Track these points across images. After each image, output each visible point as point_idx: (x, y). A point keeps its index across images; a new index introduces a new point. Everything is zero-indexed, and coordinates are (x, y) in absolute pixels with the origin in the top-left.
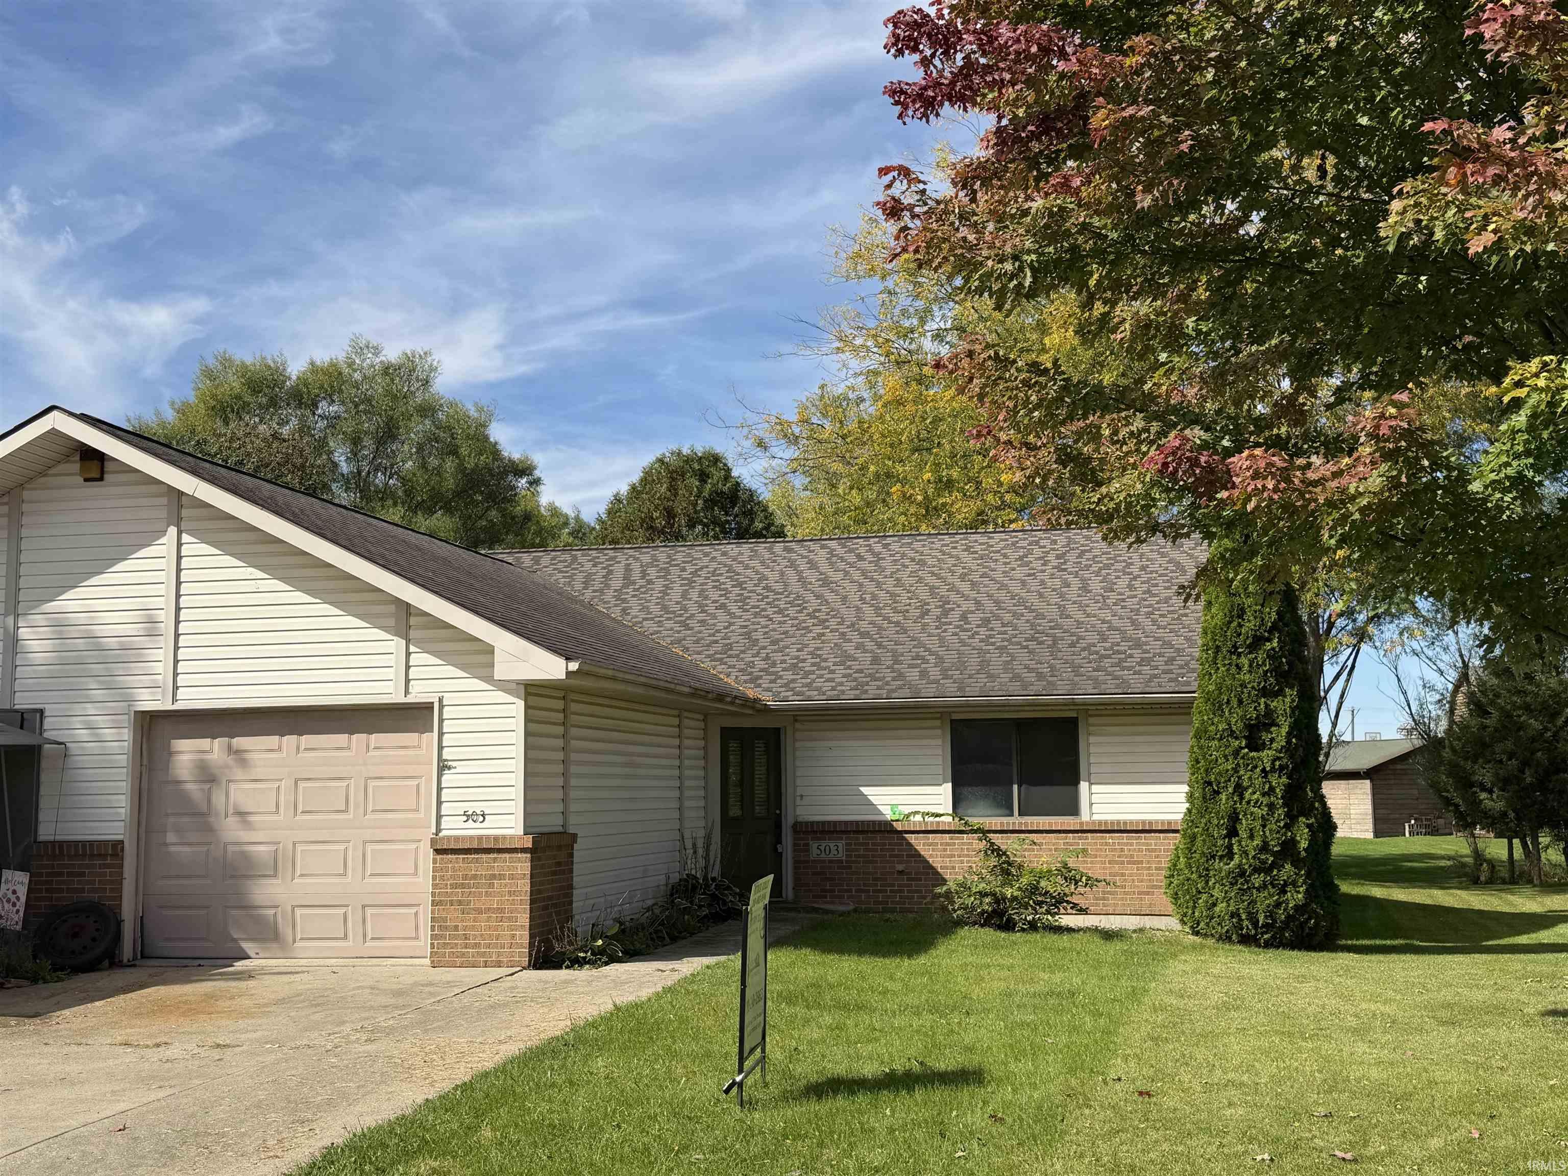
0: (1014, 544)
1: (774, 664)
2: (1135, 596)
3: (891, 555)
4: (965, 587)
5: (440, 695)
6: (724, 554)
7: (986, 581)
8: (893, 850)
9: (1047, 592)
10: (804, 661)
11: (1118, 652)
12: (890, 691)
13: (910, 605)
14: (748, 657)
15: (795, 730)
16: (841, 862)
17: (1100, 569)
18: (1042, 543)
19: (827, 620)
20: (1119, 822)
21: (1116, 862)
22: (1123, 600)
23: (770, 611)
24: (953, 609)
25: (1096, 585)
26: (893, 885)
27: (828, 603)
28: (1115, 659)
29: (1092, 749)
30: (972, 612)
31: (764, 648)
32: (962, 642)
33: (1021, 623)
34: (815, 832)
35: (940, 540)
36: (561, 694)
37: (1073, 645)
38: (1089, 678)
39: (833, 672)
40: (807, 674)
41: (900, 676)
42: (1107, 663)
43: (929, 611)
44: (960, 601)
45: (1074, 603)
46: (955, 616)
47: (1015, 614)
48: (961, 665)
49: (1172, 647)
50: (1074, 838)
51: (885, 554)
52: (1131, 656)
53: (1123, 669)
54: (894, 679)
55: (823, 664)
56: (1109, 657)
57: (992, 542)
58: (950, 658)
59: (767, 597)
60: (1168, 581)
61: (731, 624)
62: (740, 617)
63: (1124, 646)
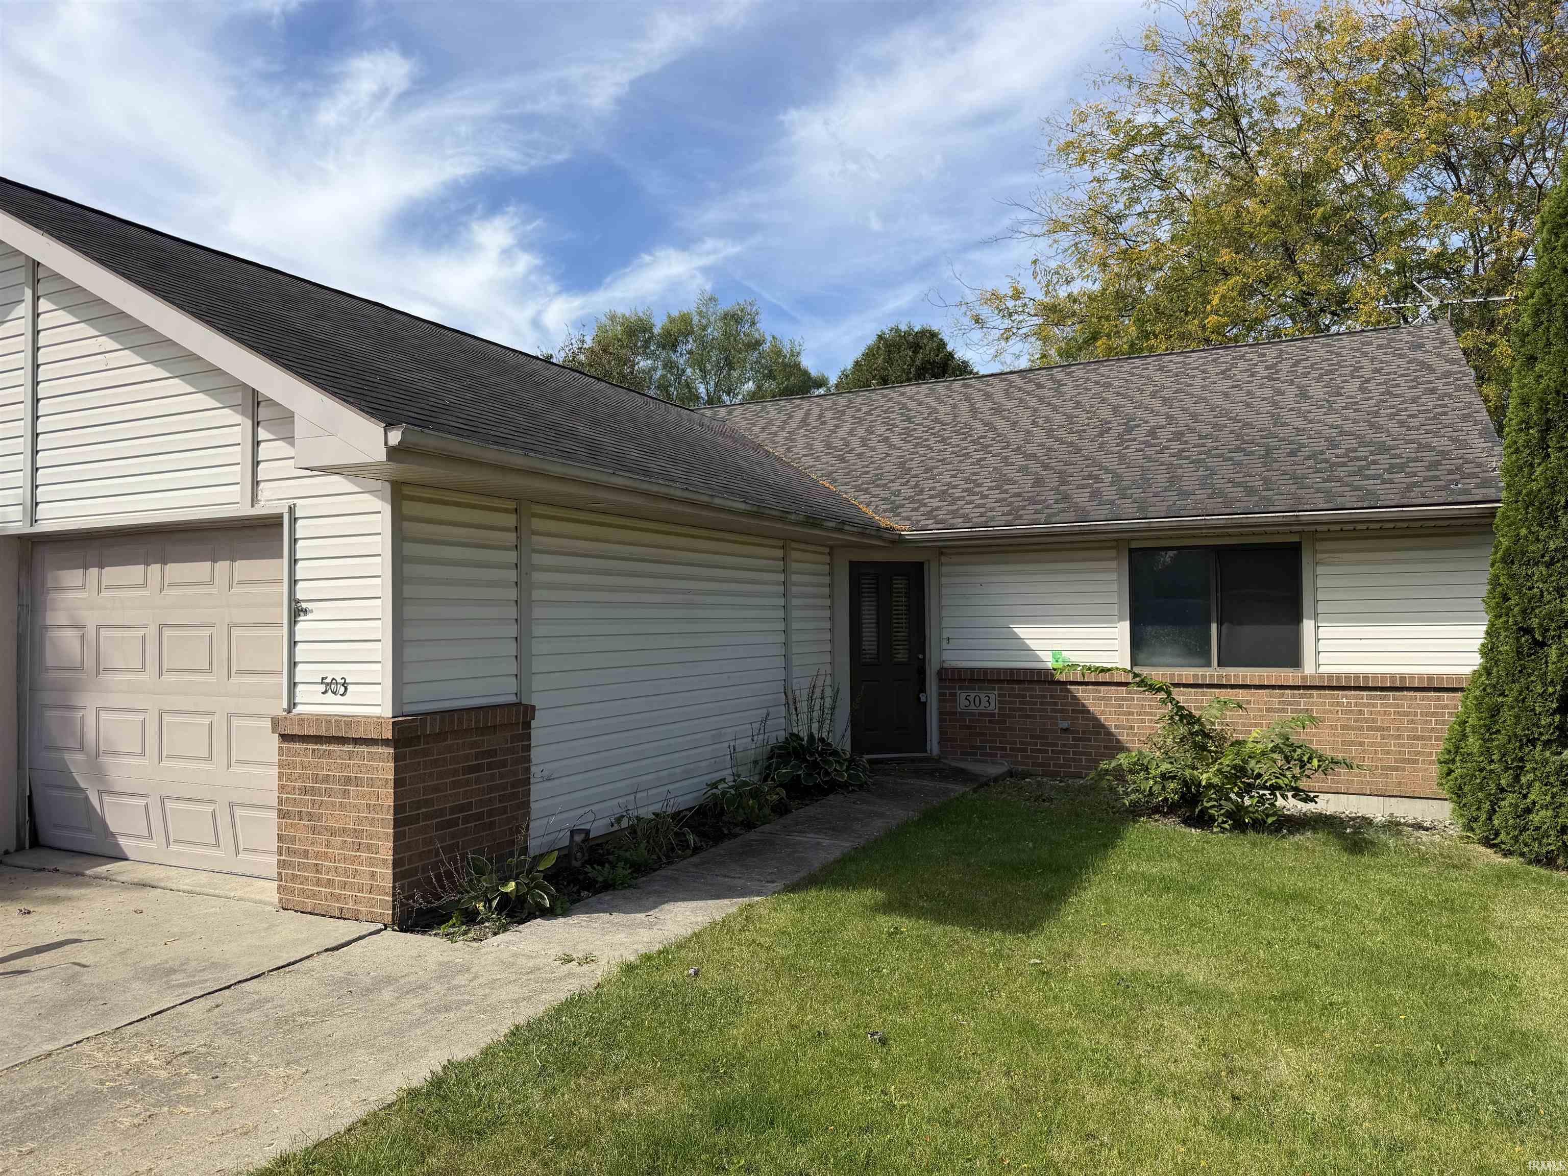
0: (1214, 360)
1: (921, 492)
2: (1371, 398)
3: (1073, 381)
4: (1156, 404)
5: (291, 502)
6: (902, 394)
7: (1181, 396)
8: (1056, 704)
9: (1255, 402)
10: (955, 487)
11: (1358, 459)
12: (1049, 516)
13: (1088, 425)
14: (895, 486)
15: (941, 564)
16: (993, 715)
17: (1321, 375)
18: (1248, 357)
19: (991, 446)
20: (1357, 676)
21: (1352, 728)
22: (1356, 403)
23: (932, 441)
24: (1139, 426)
25: (1317, 391)
26: (1056, 745)
27: (996, 429)
28: (1353, 466)
29: (1320, 583)
30: (1163, 427)
31: (916, 476)
32: (1148, 459)
33: (1224, 435)
34: (961, 680)
35: (1129, 364)
36: (512, 505)
37: (1292, 453)
38: (1318, 491)
39: (986, 497)
40: (955, 500)
41: (1066, 497)
42: (1341, 472)
43: (1110, 429)
44: (1146, 416)
45: (1291, 410)
46: (1140, 433)
47: (1215, 426)
48: (1144, 482)
49: (1433, 449)
50: (1293, 696)
51: (1067, 380)
52: (1375, 462)
53: (1368, 478)
54: (1057, 502)
55: (977, 490)
56: (1344, 465)
57: (1188, 361)
58: (1130, 475)
59: (933, 428)
60: (1412, 381)
61: (888, 455)
62: (900, 448)
63: (1363, 452)
